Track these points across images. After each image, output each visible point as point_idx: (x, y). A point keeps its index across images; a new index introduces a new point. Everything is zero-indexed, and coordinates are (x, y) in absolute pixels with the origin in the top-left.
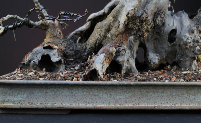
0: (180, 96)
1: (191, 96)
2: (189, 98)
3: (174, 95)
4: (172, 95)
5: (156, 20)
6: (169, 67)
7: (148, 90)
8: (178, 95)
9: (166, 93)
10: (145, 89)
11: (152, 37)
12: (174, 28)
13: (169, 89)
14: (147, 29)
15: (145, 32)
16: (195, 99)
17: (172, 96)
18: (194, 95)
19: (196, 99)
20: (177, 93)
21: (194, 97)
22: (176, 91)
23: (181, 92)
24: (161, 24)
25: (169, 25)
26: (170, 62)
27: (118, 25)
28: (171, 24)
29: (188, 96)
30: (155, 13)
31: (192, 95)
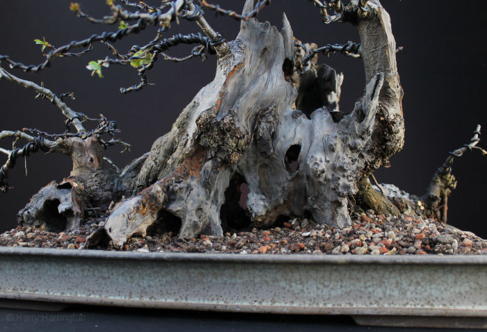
0: (271, 283)
1: (293, 284)
2: (291, 289)
3: (257, 283)
4: (252, 281)
5: (257, 128)
6: (293, 223)
7: (202, 270)
8: (266, 282)
9: (240, 278)
10: (196, 268)
11: (256, 162)
12: (296, 142)
13: (245, 269)
14: (237, 146)
15: (232, 153)
16: (302, 291)
17: (255, 285)
18: (301, 284)
19: (305, 290)
20: (264, 278)
21: (300, 287)
22: (261, 273)
23: (272, 275)
24: (267, 136)
25: (284, 137)
26: (297, 212)
27: (185, 140)
28: (290, 135)
29: (288, 286)
30: (257, 115)
31: (296, 284)
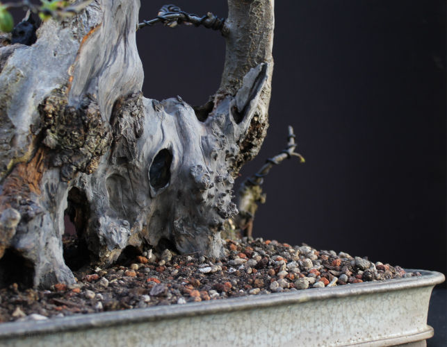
0: (218, 338)
1: (243, 335)
2: (240, 343)
3: (203, 341)
4: (197, 339)
5: (118, 123)
6: (151, 256)
7: (135, 334)
8: (214, 338)
9: (182, 338)
10: (127, 332)
12: (165, 146)
13: (190, 324)
15: (92, 157)
16: (252, 342)
17: (199, 343)
18: (251, 333)
19: (256, 341)
20: (211, 332)
21: (250, 337)
22: (208, 327)
23: (221, 327)
24: (131, 135)
25: (152, 137)
26: (153, 241)
27: (10, 136)
28: (158, 136)
29: (237, 338)
31: (247, 334)
